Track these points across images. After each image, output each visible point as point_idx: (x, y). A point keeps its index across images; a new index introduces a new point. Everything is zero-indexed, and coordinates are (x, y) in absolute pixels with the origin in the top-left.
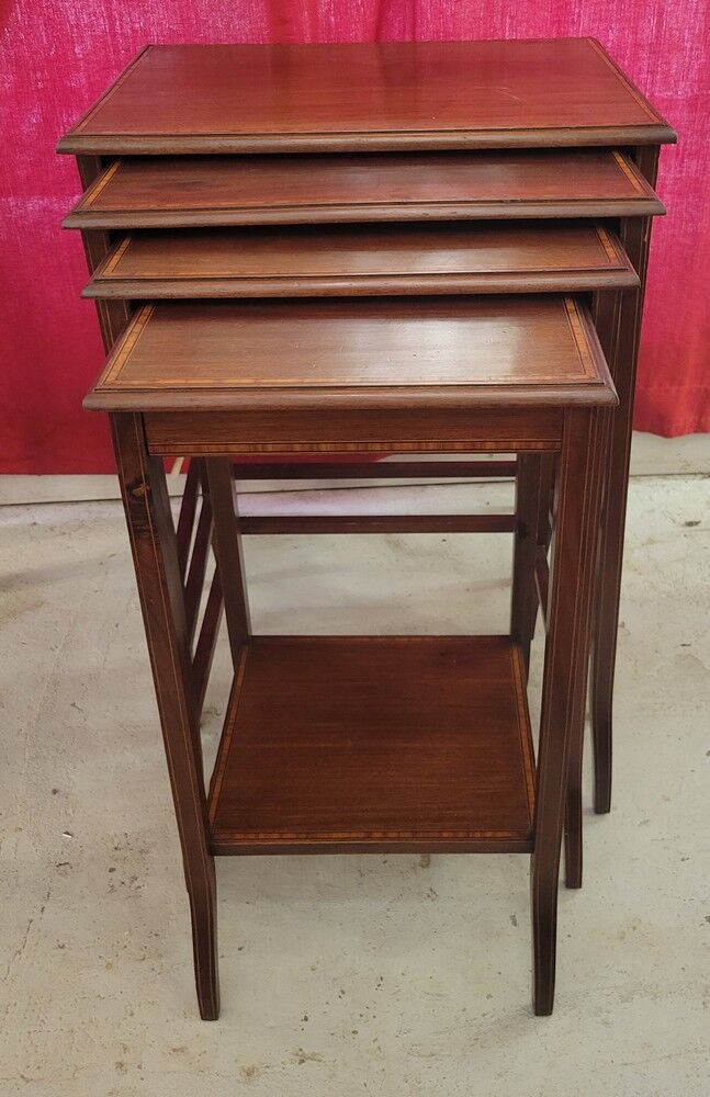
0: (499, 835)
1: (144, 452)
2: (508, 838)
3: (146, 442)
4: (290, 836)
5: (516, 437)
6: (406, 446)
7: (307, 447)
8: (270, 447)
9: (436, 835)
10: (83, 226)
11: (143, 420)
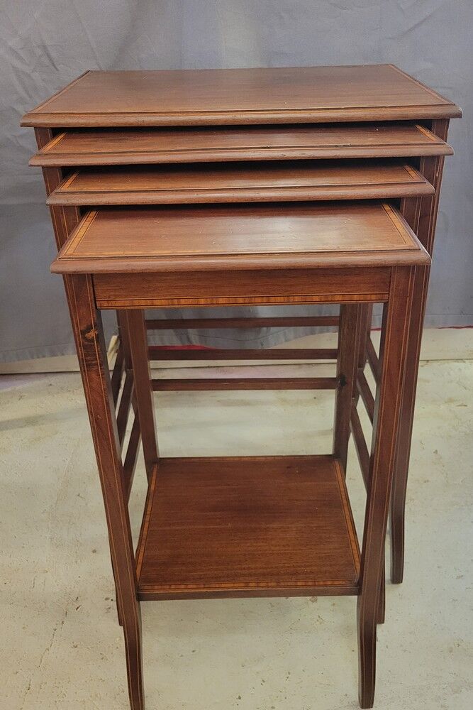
0: (336, 583)
1: (94, 306)
2: (343, 585)
3: (95, 298)
4: (191, 586)
5: (357, 291)
6: (279, 299)
8: (183, 301)
9: (294, 584)
10: (43, 164)
11: (93, 283)
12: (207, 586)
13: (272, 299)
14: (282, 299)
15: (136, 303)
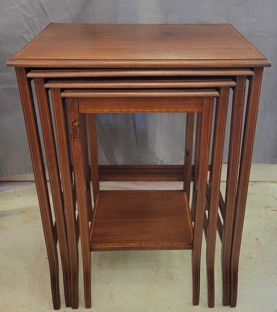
0: (182, 244)
1: (78, 111)
2: (184, 245)
3: (78, 108)
4: (115, 245)
5: (189, 107)
6: (156, 110)
7: (127, 110)
8: (116, 110)
12: (122, 245)
13: (154, 110)
14: (158, 110)
15: (96, 110)
